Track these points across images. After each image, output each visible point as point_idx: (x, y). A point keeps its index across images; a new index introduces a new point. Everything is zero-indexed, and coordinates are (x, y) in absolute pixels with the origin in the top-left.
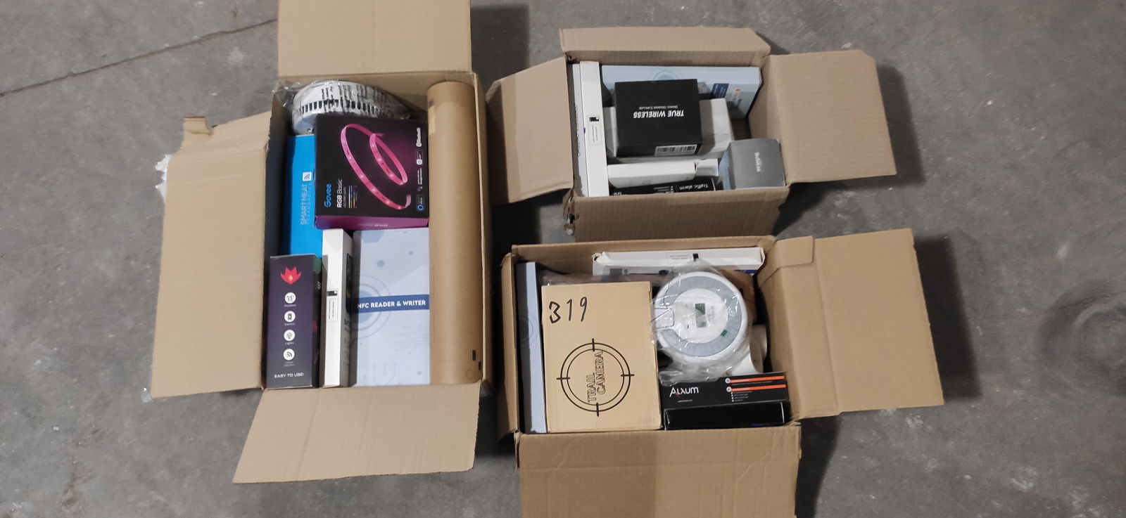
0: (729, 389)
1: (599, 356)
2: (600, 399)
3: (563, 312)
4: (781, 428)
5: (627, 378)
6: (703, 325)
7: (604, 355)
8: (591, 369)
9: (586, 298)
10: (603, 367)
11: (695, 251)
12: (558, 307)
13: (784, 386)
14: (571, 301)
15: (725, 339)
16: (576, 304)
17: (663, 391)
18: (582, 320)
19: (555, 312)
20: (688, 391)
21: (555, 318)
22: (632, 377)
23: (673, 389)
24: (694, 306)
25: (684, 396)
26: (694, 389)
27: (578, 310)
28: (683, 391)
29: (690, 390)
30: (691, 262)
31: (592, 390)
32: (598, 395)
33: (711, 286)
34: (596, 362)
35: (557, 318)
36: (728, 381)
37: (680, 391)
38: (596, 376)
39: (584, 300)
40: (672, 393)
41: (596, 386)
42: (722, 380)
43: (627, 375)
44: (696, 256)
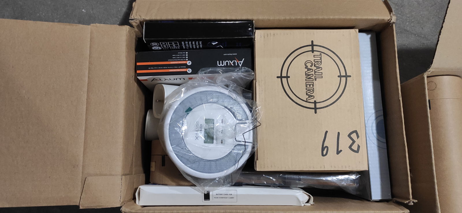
0: (189, 63)
1: (310, 96)
2: (310, 57)
3: (345, 142)
4: (148, 18)
5: (284, 74)
6: (208, 121)
7: (305, 97)
8: (318, 84)
9: (323, 155)
10: (306, 86)
11: (207, 203)
12: (350, 147)
13: (138, 64)
14: (338, 152)
15: (188, 105)
16: (332, 149)
17: (251, 64)
18: (327, 132)
19: (354, 142)
20: (227, 63)
21: (354, 136)
22: (280, 76)
23: (240, 65)
24: (215, 141)
25: (231, 58)
26: (221, 65)
27: (331, 143)
28: (232, 63)
29: (225, 63)
30: (213, 190)
31: (317, 65)
32: (312, 59)
33: (195, 161)
34: (313, 90)
35: (352, 136)
36: (189, 71)
37: (234, 63)
38: (313, 77)
39: (325, 153)
40: (242, 62)
41: (313, 68)
42: (195, 72)
43: (284, 77)
44: (207, 197)
